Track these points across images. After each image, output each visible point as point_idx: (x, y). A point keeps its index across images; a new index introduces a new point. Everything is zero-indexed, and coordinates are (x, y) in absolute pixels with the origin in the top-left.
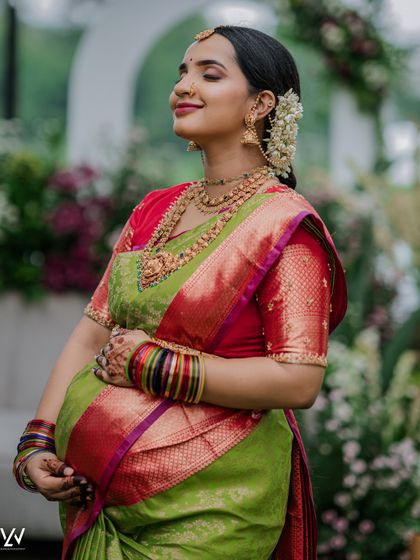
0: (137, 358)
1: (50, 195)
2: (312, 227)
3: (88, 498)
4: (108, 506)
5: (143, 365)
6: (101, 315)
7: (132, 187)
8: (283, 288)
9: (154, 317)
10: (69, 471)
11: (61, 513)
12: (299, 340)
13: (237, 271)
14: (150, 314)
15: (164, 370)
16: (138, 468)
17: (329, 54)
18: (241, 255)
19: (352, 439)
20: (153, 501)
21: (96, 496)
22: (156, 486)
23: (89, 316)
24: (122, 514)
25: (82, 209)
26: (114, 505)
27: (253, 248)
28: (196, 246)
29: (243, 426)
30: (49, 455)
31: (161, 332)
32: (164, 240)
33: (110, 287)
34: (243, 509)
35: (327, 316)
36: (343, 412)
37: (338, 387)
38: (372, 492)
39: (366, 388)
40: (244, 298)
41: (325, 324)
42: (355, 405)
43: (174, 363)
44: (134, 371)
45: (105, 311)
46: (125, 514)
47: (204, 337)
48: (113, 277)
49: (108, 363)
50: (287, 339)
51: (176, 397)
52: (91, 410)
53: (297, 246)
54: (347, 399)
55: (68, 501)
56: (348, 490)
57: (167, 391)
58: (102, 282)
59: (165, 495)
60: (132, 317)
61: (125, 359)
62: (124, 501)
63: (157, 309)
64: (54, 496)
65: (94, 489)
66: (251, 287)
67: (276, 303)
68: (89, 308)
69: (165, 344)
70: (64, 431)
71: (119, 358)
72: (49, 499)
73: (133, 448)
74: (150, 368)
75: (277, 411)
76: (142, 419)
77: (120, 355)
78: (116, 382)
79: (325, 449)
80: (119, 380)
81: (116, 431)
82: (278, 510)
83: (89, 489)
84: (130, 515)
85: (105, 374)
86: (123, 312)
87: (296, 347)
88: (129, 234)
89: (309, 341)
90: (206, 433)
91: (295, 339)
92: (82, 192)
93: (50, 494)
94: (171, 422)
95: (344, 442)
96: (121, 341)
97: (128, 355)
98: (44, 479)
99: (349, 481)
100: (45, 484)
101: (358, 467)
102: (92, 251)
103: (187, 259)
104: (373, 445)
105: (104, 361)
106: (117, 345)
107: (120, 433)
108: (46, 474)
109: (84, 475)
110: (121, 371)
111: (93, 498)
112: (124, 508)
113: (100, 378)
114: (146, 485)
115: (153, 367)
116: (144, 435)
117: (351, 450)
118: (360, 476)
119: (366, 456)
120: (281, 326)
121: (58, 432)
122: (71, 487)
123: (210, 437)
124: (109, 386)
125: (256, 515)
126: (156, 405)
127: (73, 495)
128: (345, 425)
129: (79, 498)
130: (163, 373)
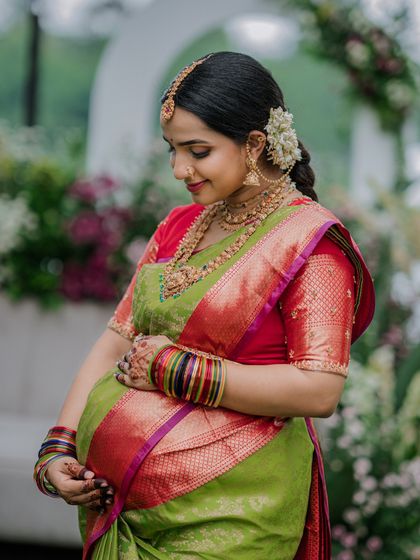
0: (160, 361)
1: (70, 204)
2: (339, 237)
3: (108, 501)
4: (127, 510)
5: (165, 369)
6: (125, 327)
7: (152, 199)
8: (308, 297)
9: (178, 323)
10: (89, 475)
11: (80, 518)
12: (322, 348)
13: (262, 278)
14: (174, 321)
15: (186, 373)
16: (159, 470)
17: (353, 71)
18: (266, 262)
19: (363, 456)
20: (173, 503)
21: (116, 499)
22: (176, 488)
23: (113, 329)
24: (142, 517)
25: (101, 219)
26: (134, 508)
27: (278, 256)
28: (219, 259)
29: (265, 433)
30: (70, 460)
31: (184, 338)
32: (187, 255)
33: (134, 297)
34: (263, 518)
35: (349, 326)
36: (355, 429)
37: (351, 405)
38: (382, 510)
39: (379, 406)
40: (268, 306)
41: (348, 334)
42: (368, 422)
43: (196, 367)
44: (156, 374)
45: (128, 323)
46: (145, 517)
47: (227, 342)
48: (138, 287)
49: (130, 367)
50: (309, 347)
51: (197, 400)
52: (112, 414)
53: (323, 256)
54: (360, 417)
55: (87, 505)
56: (357, 507)
57: (189, 395)
58: (126, 296)
59: (185, 498)
60: (155, 324)
61: (148, 362)
62: (143, 504)
63: (180, 315)
64: (75, 499)
65: (114, 492)
66: (276, 295)
67: (300, 311)
68: (112, 322)
69: (187, 349)
70: (86, 434)
71: (141, 362)
72: (69, 503)
73: (154, 450)
74: (172, 371)
75: (299, 418)
76: (163, 422)
77: (143, 358)
78: (137, 385)
79: (336, 466)
80: (140, 383)
81: (137, 434)
82: (296, 521)
83: (109, 492)
84: (150, 518)
85: (127, 378)
86: (147, 319)
87: (318, 355)
88: (154, 249)
89: (331, 349)
90: (227, 437)
91: (317, 347)
92: (102, 202)
93: (70, 498)
94: (192, 426)
95: (354, 459)
96: (144, 345)
97: (151, 358)
98: (65, 482)
99: (359, 498)
100: (66, 487)
101: (369, 484)
102: (110, 260)
103: (210, 270)
104: (383, 463)
105: (127, 365)
106: (139, 349)
107: (142, 435)
108: (67, 477)
109: (105, 478)
110: (144, 374)
111: (113, 502)
112: (144, 510)
113: (122, 382)
114: (167, 487)
115: (175, 370)
116: (165, 438)
117: (362, 467)
118: (370, 493)
119: (377, 473)
120: (304, 334)
121: (80, 437)
122: (92, 489)
123: (231, 442)
124: (131, 390)
125: (275, 525)
126: (178, 408)
127: (93, 498)
128: (357, 443)
129: (98, 502)
130: (185, 376)
